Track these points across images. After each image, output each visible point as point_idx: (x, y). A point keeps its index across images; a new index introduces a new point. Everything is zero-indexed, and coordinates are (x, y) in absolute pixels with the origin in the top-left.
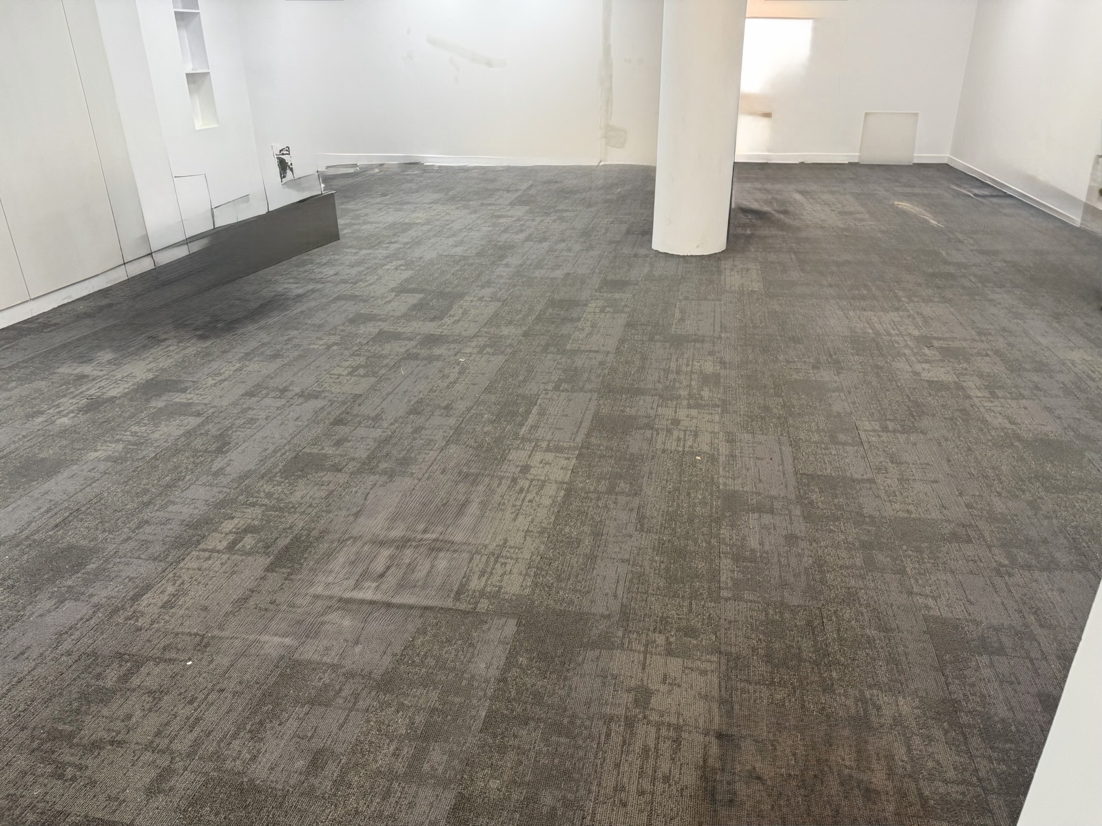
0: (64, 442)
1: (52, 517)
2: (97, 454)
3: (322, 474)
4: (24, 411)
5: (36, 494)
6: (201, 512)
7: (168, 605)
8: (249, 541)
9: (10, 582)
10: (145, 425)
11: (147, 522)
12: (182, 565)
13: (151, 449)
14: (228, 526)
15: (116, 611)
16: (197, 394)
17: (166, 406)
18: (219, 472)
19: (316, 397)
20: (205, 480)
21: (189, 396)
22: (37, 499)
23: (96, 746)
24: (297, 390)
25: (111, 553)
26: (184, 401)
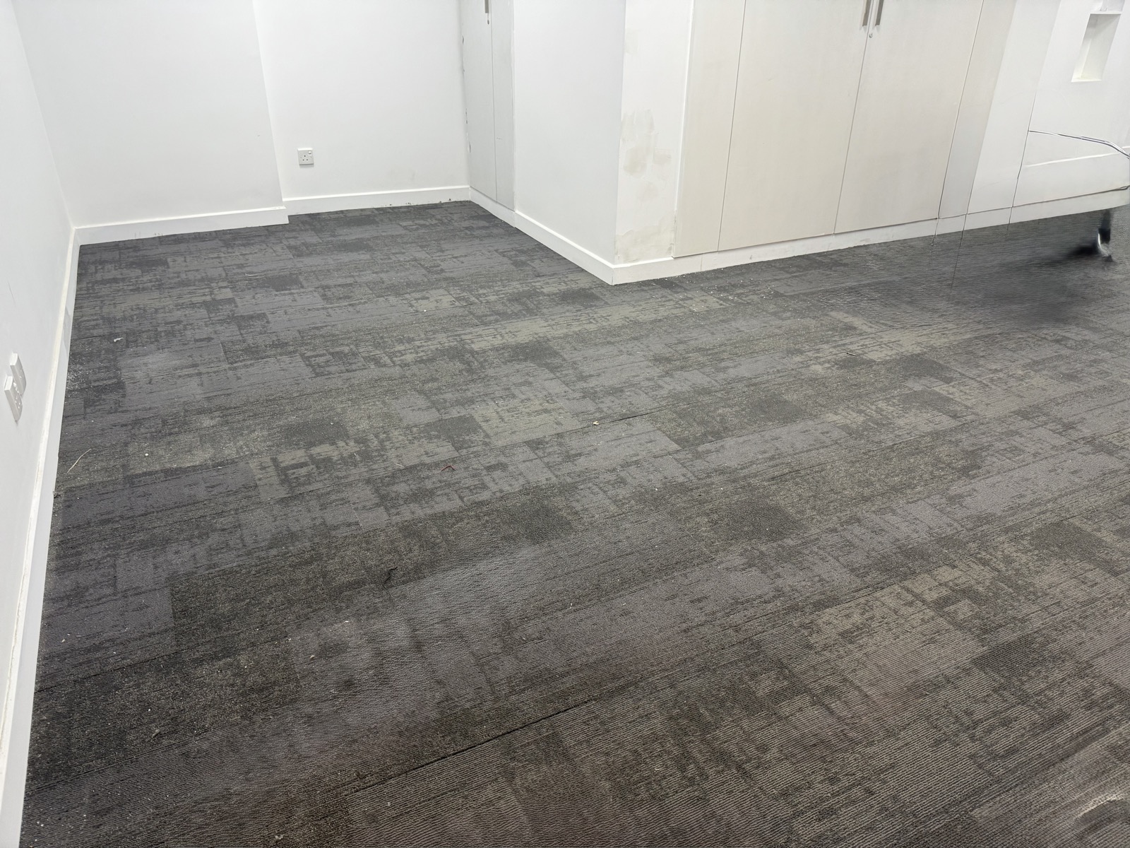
0: (810, 392)
1: (773, 467)
2: (835, 418)
5: (767, 435)
6: (920, 540)
7: (847, 636)
8: (964, 609)
9: (716, 516)
10: (894, 405)
11: (859, 520)
12: (878, 594)
13: (891, 436)
14: (946, 574)
15: (794, 609)
16: (961, 391)
17: (923, 392)
18: (955, 500)
19: (1110, 453)
20: (937, 502)
21: (951, 390)
22: (766, 441)
23: (722, 757)
24: (1087, 432)
25: (812, 538)
26: (945, 393)
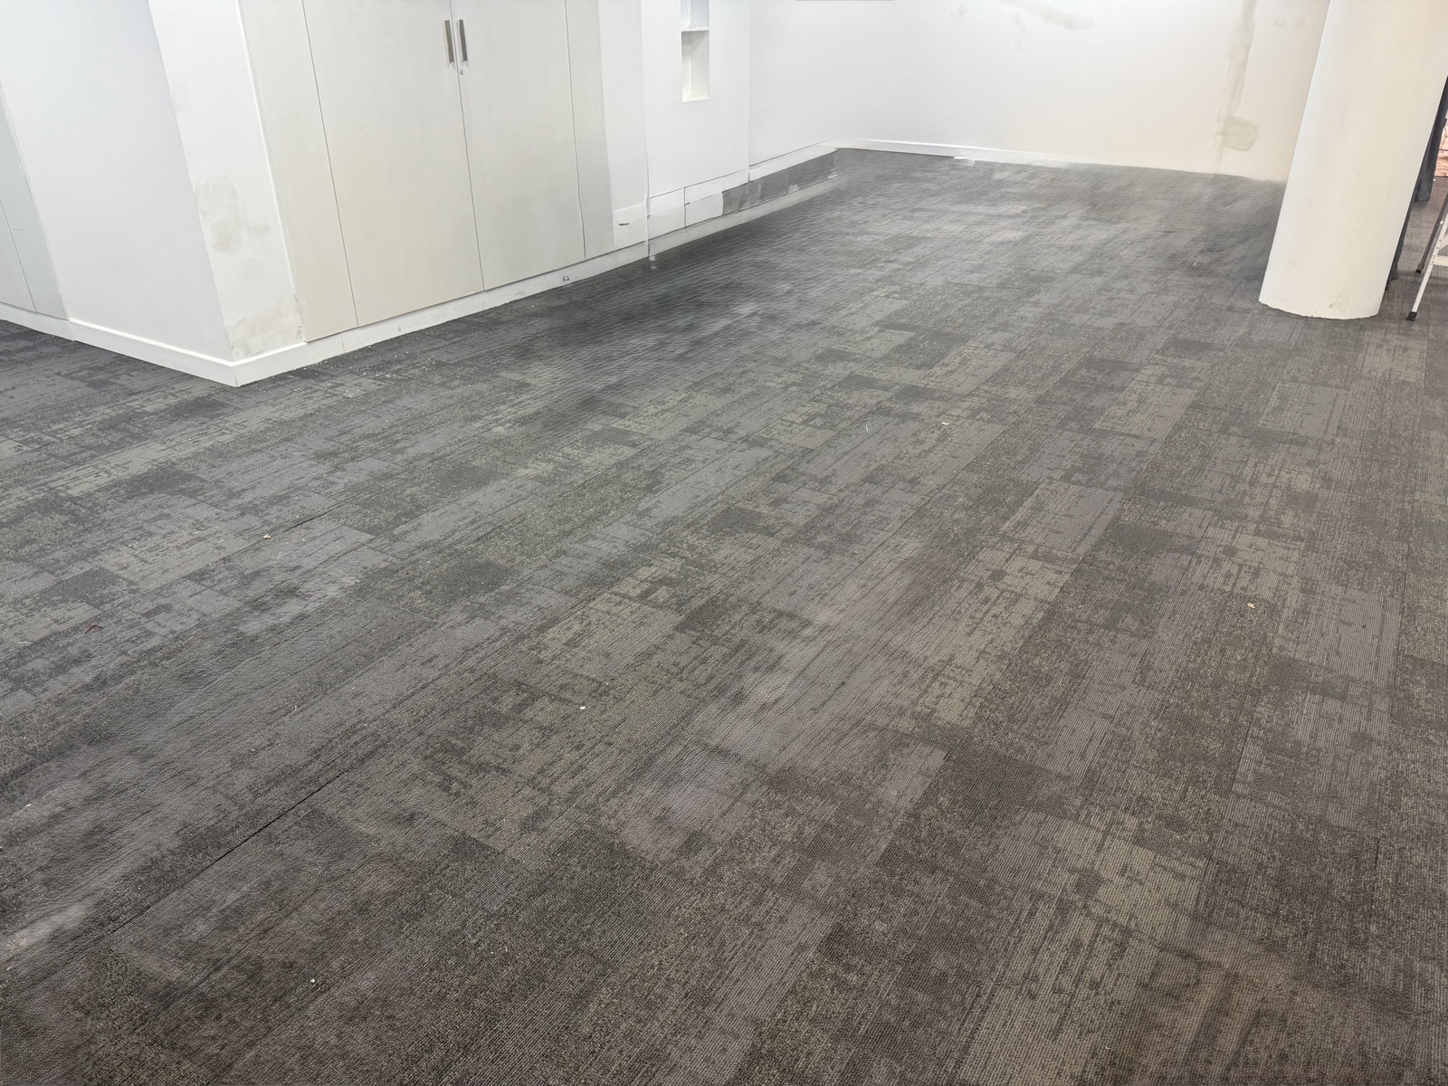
0: (497, 453)
1: (475, 529)
2: (527, 471)
3: (752, 535)
4: (463, 412)
5: (464, 502)
6: (619, 553)
7: (571, 643)
8: (662, 594)
9: (428, 587)
10: (579, 448)
11: (565, 552)
12: (591, 605)
13: (580, 475)
14: (645, 573)
15: (521, 638)
16: (636, 422)
17: (602, 430)
18: (646, 513)
19: (761, 445)
20: (629, 519)
21: (627, 423)
22: (464, 508)
23: (482, 768)
24: (742, 433)
25: (526, 578)
26: (622, 427)
